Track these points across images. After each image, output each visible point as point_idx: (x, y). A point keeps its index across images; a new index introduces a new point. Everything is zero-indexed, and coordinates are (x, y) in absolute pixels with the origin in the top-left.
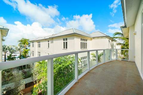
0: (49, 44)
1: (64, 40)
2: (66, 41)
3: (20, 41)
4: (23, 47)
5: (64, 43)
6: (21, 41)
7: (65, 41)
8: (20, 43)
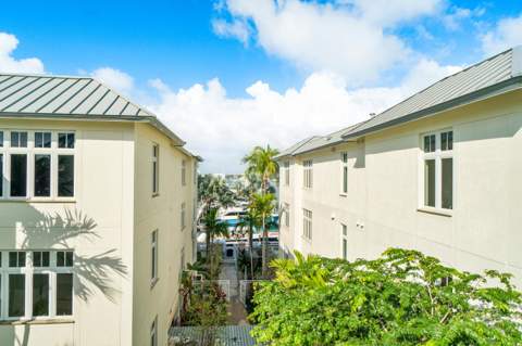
0: (346, 169)
1: (429, 144)
2: (447, 154)
3: (246, 160)
4: (260, 183)
5: (430, 164)
6: (252, 159)
7: (438, 155)
8: (250, 169)
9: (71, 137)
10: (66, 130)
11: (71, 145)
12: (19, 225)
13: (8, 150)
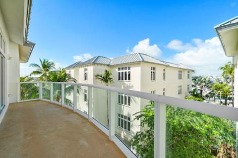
10: (129, 66)
12: (122, 86)
13: (121, 71)
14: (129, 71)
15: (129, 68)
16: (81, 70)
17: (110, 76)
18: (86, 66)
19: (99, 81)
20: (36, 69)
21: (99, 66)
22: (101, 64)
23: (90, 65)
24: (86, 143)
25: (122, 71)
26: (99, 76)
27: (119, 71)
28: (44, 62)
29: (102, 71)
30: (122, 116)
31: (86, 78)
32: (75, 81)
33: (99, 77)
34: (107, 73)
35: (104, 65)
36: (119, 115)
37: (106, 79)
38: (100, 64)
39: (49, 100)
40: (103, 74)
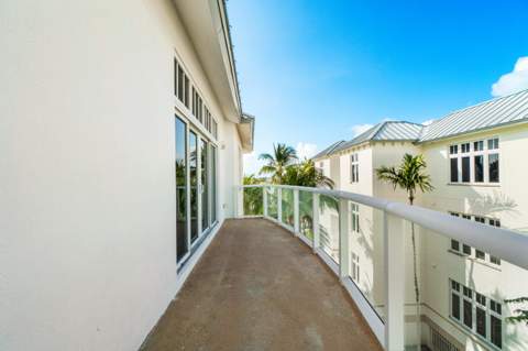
9: (497, 141)
10: (492, 137)
11: (497, 147)
12: (466, 201)
13: (459, 155)
14: (494, 151)
15: (494, 143)
16: (345, 159)
17: (421, 172)
18: (354, 150)
19: (387, 184)
20: (266, 162)
21: (388, 145)
22: (393, 142)
23: (364, 146)
24: (319, 342)
25: (465, 155)
26: (385, 171)
27: (453, 156)
28: (279, 149)
29: (396, 158)
30: (468, 292)
31: (354, 177)
32: (330, 183)
33: (388, 174)
34: (412, 164)
35: (403, 141)
36: (455, 285)
37: (409, 177)
38: (389, 141)
39: (275, 220)
40: (399, 165)
